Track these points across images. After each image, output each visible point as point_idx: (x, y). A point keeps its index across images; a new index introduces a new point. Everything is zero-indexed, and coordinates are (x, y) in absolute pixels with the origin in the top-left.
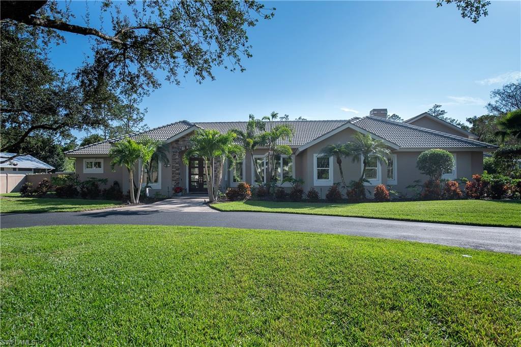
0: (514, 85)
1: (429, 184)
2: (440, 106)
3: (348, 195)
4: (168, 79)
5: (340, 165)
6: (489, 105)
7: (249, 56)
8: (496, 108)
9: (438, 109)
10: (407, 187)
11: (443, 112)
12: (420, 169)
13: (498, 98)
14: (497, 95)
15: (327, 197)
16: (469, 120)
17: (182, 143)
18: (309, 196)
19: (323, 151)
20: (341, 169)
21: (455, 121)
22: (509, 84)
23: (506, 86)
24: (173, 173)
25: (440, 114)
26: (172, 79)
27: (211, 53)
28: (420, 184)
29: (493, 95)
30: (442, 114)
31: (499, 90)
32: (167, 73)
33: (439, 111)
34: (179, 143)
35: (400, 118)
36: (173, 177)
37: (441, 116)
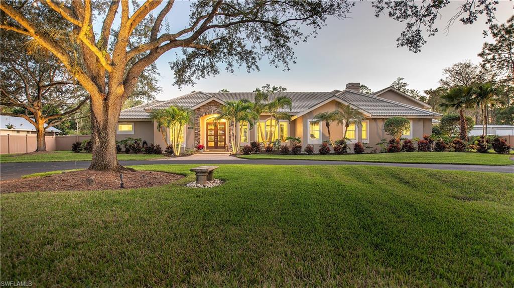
0: (461, 64)
1: (392, 141)
2: (403, 79)
3: (335, 150)
4: (227, 69)
5: (328, 128)
6: (441, 80)
7: (295, 62)
8: (446, 83)
9: (401, 81)
10: (377, 144)
11: (405, 85)
12: (386, 131)
13: (448, 75)
14: (448, 72)
15: (320, 151)
16: (426, 92)
17: (203, 110)
18: (306, 151)
19: (316, 117)
20: (329, 131)
21: (415, 92)
22: (457, 63)
23: (455, 65)
24: (195, 134)
25: (403, 86)
26: (230, 69)
27: (259, 54)
28: (386, 142)
29: (444, 72)
30: (405, 86)
31: (449, 68)
32: (226, 65)
33: (401, 83)
34: (201, 110)
35: (367, 88)
36: (196, 137)
37: (403, 88)
